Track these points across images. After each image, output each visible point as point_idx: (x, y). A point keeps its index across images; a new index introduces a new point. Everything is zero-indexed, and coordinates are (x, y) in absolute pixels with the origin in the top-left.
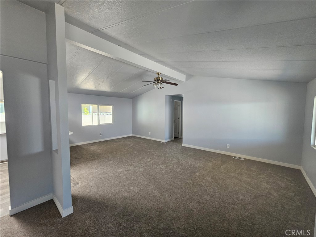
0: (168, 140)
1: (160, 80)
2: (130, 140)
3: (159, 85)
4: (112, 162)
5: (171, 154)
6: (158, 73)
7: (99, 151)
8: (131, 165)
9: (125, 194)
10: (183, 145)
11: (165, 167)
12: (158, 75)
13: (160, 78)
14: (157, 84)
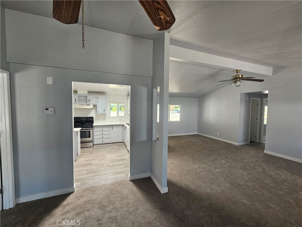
0: (241, 144)
1: (239, 77)
2: (196, 138)
3: (238, 83)
4: (186, 157)
5: (251, 161)
6: (237, 70)
7: (172, 144)
8: (205, 163)
9: (208, 191)
10: (265, 151)
11: (247, 174)
12: (237, 72)
13: (239, 75)
14: (236, 82)
